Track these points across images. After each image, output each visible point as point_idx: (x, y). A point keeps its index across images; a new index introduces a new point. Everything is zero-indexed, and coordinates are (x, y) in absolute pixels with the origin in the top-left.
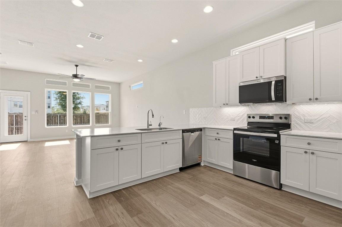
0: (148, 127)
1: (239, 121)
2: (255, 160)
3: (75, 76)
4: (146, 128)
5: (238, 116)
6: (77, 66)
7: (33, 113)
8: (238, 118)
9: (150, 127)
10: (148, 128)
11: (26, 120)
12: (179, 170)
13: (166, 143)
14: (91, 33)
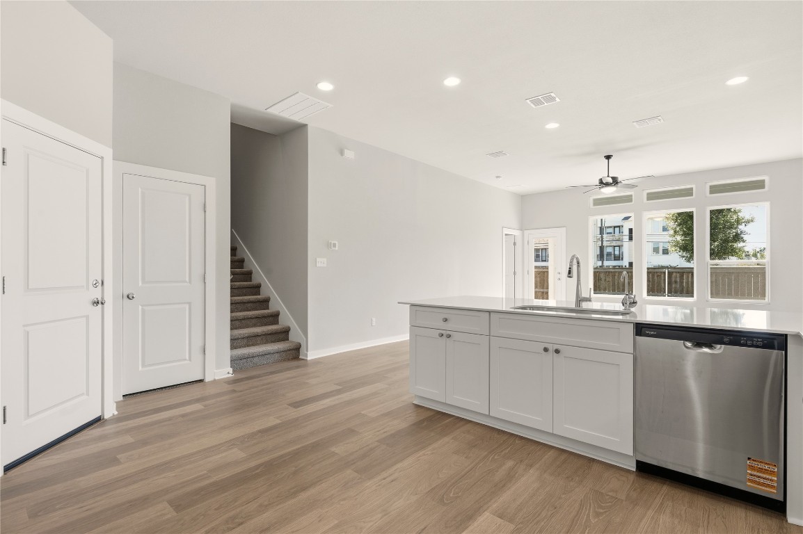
0: (579, 305)
4: (573, 306)
6: (608, 157)
9: (585, 305)
11: (560, 279)
12: (635, 466)
13: (557, 351)
14: (528, 101)
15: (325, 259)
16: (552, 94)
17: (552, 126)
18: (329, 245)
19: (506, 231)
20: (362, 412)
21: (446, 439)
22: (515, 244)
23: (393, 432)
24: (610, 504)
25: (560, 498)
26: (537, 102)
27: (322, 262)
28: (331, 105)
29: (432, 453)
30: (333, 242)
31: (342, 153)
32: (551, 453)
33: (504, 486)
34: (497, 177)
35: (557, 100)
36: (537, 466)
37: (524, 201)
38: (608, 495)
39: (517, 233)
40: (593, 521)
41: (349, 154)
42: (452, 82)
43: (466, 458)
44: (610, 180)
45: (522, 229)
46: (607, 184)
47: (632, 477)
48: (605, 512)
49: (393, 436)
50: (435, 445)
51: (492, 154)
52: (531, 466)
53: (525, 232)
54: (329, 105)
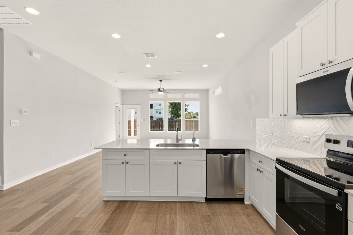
0: (177, 142)
1: (316, 146)
2: (303, 228)
3: (159, 90)
4: (175, 143)
5: (315, 136)
6: (161, 81)
7: (142, 121)
8: (315, 139)
9: (180, 142)
10: (177, 144)
11: (138, 126)
12: (204, 200)
13: (180, 163)
14: (144, 54)
15: (18, 121)
16: (155, 55)
17: (148, 66)
18: (21, 112)
19: (117, 105)
20: (76, 216)
21: (134, 215)
22: (119, 111)
23: (104, 222)
24: (208, 219)
25: (194, 224)
26: (148, 56)
27: (15, 122)
28: (31, 23)
29: (133, 226)
30: (24, 110)
31: (31, 53)
32: (178, 205)
33: (174, 229)
34: (116, 81)
35: (155, 57)
36: (177, 213)
37: (123, 92)
38: (206, 215)
39: (120, 106)
40: (210, 228)
41: (36, 55)
42: (116, 36)
43: (150, 222)
44: (162, 90)
45: (122, 104)
46: (161, 91)
47: (206, 204)
48: (210, 222)
49: (106, 224)
50: (132, 221)
51: (118, 72)
52: (176, 214)
53: (124, 106)
54: (29, 22)
